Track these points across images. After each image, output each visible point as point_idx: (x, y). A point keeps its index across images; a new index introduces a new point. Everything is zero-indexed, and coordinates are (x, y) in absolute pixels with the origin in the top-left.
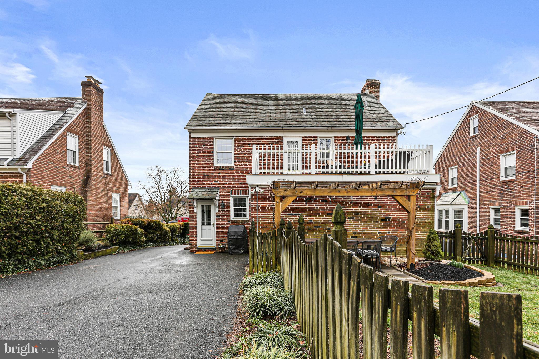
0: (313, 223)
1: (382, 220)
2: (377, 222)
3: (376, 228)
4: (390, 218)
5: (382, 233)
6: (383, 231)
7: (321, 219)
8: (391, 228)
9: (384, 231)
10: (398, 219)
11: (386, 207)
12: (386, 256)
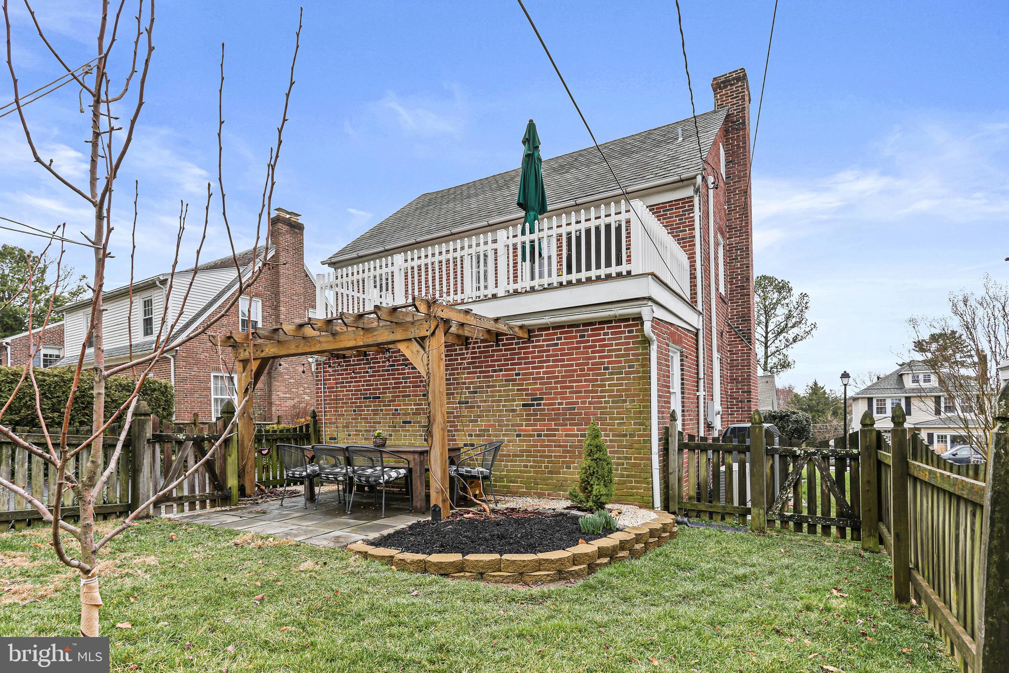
0: (399, 414)
1: (524, 405)
2: (514, 411)
3: (513, 425)
4: (542, 399)
5: (525, 436)
6: (526, 431)
7: (413, 407)
8: (544, 425)
9: (529, 431)
10: (559, 401)
11: (532, 374)
12: (535, 493)
